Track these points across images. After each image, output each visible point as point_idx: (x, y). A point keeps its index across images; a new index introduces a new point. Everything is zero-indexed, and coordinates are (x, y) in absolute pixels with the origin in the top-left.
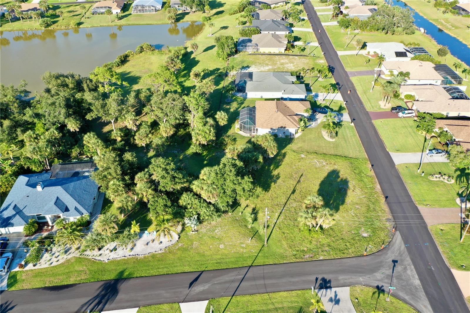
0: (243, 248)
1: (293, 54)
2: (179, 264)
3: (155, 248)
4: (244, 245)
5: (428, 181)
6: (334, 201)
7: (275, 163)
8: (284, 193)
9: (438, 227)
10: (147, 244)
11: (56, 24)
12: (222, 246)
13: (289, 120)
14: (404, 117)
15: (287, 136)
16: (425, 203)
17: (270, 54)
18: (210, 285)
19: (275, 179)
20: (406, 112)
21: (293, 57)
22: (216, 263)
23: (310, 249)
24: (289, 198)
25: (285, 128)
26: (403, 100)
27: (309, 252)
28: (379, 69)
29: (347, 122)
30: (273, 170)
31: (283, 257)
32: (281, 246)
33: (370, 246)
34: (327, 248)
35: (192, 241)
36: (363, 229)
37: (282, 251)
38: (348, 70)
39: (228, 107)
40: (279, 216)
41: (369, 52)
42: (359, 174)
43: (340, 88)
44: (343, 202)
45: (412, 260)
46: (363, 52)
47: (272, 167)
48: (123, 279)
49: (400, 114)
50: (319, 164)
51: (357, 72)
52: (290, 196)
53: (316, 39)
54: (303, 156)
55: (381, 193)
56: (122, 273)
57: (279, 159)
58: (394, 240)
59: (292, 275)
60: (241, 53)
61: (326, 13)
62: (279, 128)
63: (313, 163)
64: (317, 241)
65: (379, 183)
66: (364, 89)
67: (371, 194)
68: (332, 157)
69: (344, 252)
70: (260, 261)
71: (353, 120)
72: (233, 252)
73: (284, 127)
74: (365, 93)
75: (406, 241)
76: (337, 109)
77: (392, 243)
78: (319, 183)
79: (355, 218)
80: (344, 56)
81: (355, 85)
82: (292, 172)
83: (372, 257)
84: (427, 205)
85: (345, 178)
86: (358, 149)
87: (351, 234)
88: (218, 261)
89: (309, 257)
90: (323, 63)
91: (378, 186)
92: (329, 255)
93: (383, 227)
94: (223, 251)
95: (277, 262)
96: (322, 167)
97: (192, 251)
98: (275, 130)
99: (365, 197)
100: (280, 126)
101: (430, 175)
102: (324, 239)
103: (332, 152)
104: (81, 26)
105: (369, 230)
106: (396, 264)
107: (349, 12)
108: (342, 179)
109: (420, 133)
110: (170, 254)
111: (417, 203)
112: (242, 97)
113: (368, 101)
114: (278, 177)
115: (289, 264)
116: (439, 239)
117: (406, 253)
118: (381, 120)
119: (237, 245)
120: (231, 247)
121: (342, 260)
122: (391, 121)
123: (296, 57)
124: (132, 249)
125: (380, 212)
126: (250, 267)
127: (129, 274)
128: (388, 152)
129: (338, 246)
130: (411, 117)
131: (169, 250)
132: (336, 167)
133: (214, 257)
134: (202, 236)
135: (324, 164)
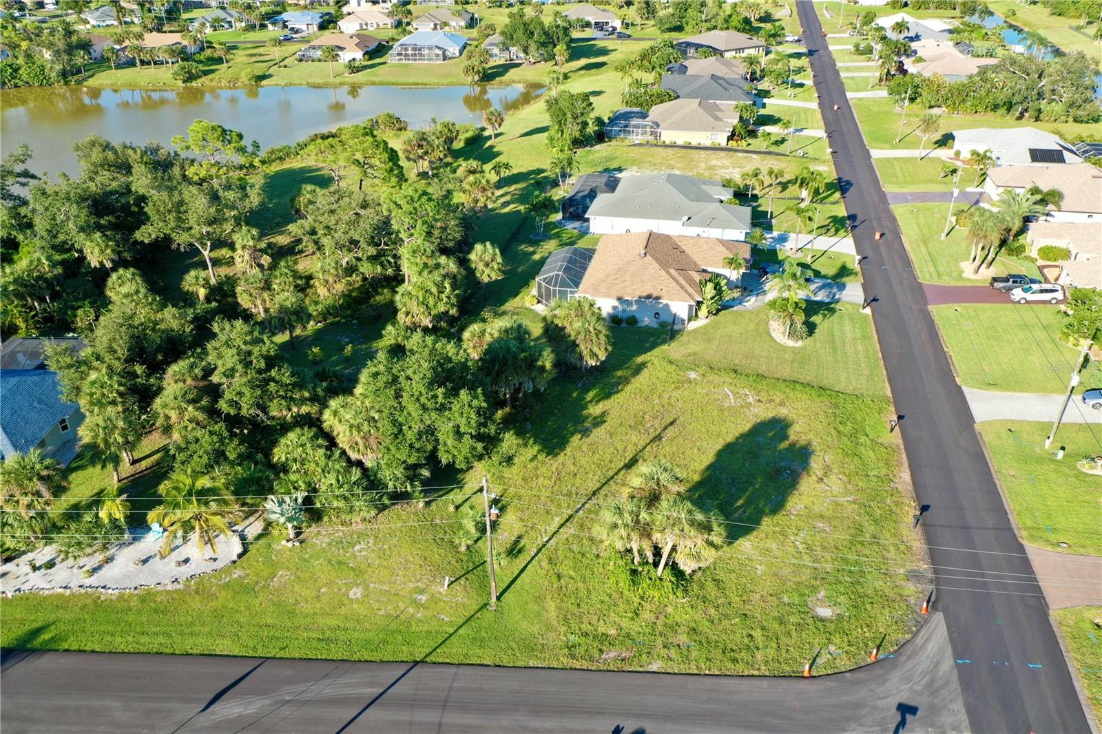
0: (419, 605)
1: (749, 148)
2: (207, 629)
3: (165, 573)
4: (423, 598)
5: (1076, 476)
6: (748, 502)
7: (605, 385)
8: (599, 466)
9: (1088, 614)
10: (145, 561)
11: (210, 77)
12: (356, 593)
13: (674, 279)
14: (1027, 302)
15: (663, 325)
16: (1053, 537)
17: (688, 147)
18: (267, 702)
19: (587, 425)
20: (1035, 287)
21: (745, 155)
22: (319, 640)
23: (628, 635)
24: (609, 480)
25: (658, 298)
26: (1033, 261)
27: (622, 643)
28: (979, 190)
29: (853, 304)
30: (591, 401)
31: (530, 647)
32: (539, 614)
33: (832, 648)
34: (683, 638)
35: (274, 567)
36: (823, 593)
37: (535, 629)
38: (888, 188)
39: (531, 249)
40: (562, 525)
41: (958, 154)
42: (853, 436)
43: (853, 228)
44: (777, 506)
45: (971, 712)
46: (944, 153)
47: (590, 395)
48: (28, 650)
49: (1017, 293)
50: (735, 400)
51: (911, 194)
52: (616, 474)
53: (822, 123)
54: (693, 375)
55: (909, 495)
56: (37, 632)
57: (620, 377)
58: (919, 640)
59: (537, 710)
60: (614, 143)
61: (864, 74)
62: (640, 297)
63: (715, 396)
64: (660, 612)
65: (910, 466)
66: (926, 231)
67: (876, 496)
68: (781, 385)
69: (737, 656)
70: (454, 651)
71: (871, 301)
72: (381, 613)
73: (655, 295)
74: (924, 241)
75: (960, 645)
76: (831, 271)
77: (909, 649)
78: (719, 447)
79: (805, 557)
80: (888, 160)
81: (900, 223)
82: (645, 413)
83: (830, 683)
84: (1058, 544)
85: (803, 442)
86: (866, 373)
87: (776, 602)
88: (328, 634)
89: (615, 659)
90: (825, 172)
91: (906, 476)
92: (686, 659)
93: (891, 594)
94: (355, 606)
95: (506, 661)
96: (742, 407)
97: (262, 597)
98: (628, 303)
99: (854, 502)
100: (645, 294)
101: (1086, 457)
102: (679, 608)
103: (786, 372)
104: (264, 83)
105: (842, 599)
106: (909, 717)
107: (924, 69)
108: (792, 445)
109: (1070, 345)
110: (198, 598)
111: (1024, 533)
112: (576, 231)
113: (928, 258)
114: (599, 421)
115: (542, 672)
116: (1083, 654)
117: (955, 685)
118: (956, 306)
119: (402, 593)
120: (382, 598)
121: (724, 681)
122: (988, 311)
123: (754, 156)
124: (95, 570)
125: (892, 549)
126: (416, 663)
127: (53, 638)
128: (959, 389)
129: (724, 637)
130: (1049, 302)
131: (199, 586)
132: (783, 412)
133: (321, 621)
134: (311, 557)
135: (751, 399)
